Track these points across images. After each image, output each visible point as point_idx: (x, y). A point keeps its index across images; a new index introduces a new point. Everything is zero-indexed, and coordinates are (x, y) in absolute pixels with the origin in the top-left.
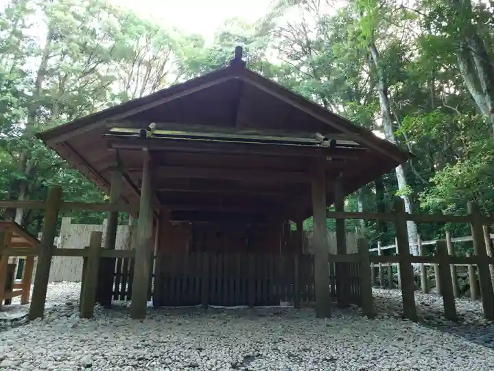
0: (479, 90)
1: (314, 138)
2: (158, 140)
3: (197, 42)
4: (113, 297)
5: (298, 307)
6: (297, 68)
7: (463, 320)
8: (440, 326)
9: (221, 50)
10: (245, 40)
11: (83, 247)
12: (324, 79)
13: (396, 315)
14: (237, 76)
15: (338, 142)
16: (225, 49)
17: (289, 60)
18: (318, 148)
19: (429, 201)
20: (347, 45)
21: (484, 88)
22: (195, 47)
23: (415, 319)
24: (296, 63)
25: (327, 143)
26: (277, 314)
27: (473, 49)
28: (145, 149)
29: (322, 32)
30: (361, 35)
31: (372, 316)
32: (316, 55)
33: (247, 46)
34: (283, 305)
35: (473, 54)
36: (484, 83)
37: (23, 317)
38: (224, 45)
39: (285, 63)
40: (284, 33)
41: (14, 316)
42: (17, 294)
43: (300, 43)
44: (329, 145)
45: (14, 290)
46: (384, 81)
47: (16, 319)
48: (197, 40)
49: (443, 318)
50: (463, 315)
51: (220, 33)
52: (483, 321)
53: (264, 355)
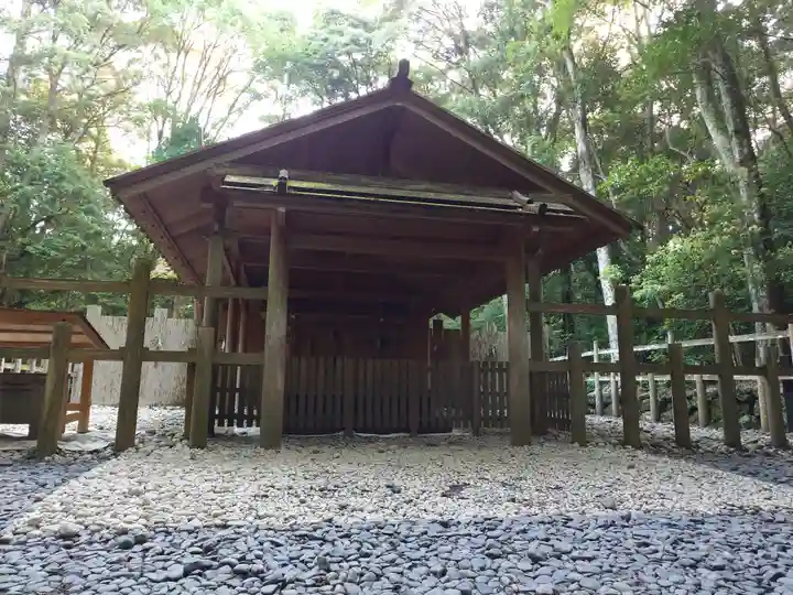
0: (723, 129)
1: (511, 198)
2: (300, 196)
3: (285, 23)
4: (216, 422)
5: (477, 433)
6: (443, 74)
7: (699, 447)
8: (670, 454)
9: (326, 40)
10: (366, 26)
11: (185, 349)
12: (484, 92)
13: (613, 441)
14: (398, 101)
15: (551, 206)
16: (335, 38)
17: (433, 61)
18: (520, 214)
19: (645, 289)
20: (530, 45)
21: (731, 128)
22: (282, 30)
23: (640, 447)
24: (442, 65)
25: (535, 207)
26: (451, 443)
27: (718, 70)
28: (282, 210)
29: (489, 19)
30: (553, 32)
31: (584, 444)
32: (476, 56)
33: (369, 35)
34: (456, 432)
35: (718, 77)
36: (731, 120)
37: (105, 448)
38: (332, 32)
39: (424, 64)
40: (425, 16)
41: (93, 446)
42: (72, 418)
43: (451, 34)
44: (537, 210)
45: (69, 412)
46: (583, 105)
47: (96, 451)
48: (285, 19)
49: (673, 445)
50: (698, 441)
51: (324, 10)
52: (724, 449)
53: (472, 483)
